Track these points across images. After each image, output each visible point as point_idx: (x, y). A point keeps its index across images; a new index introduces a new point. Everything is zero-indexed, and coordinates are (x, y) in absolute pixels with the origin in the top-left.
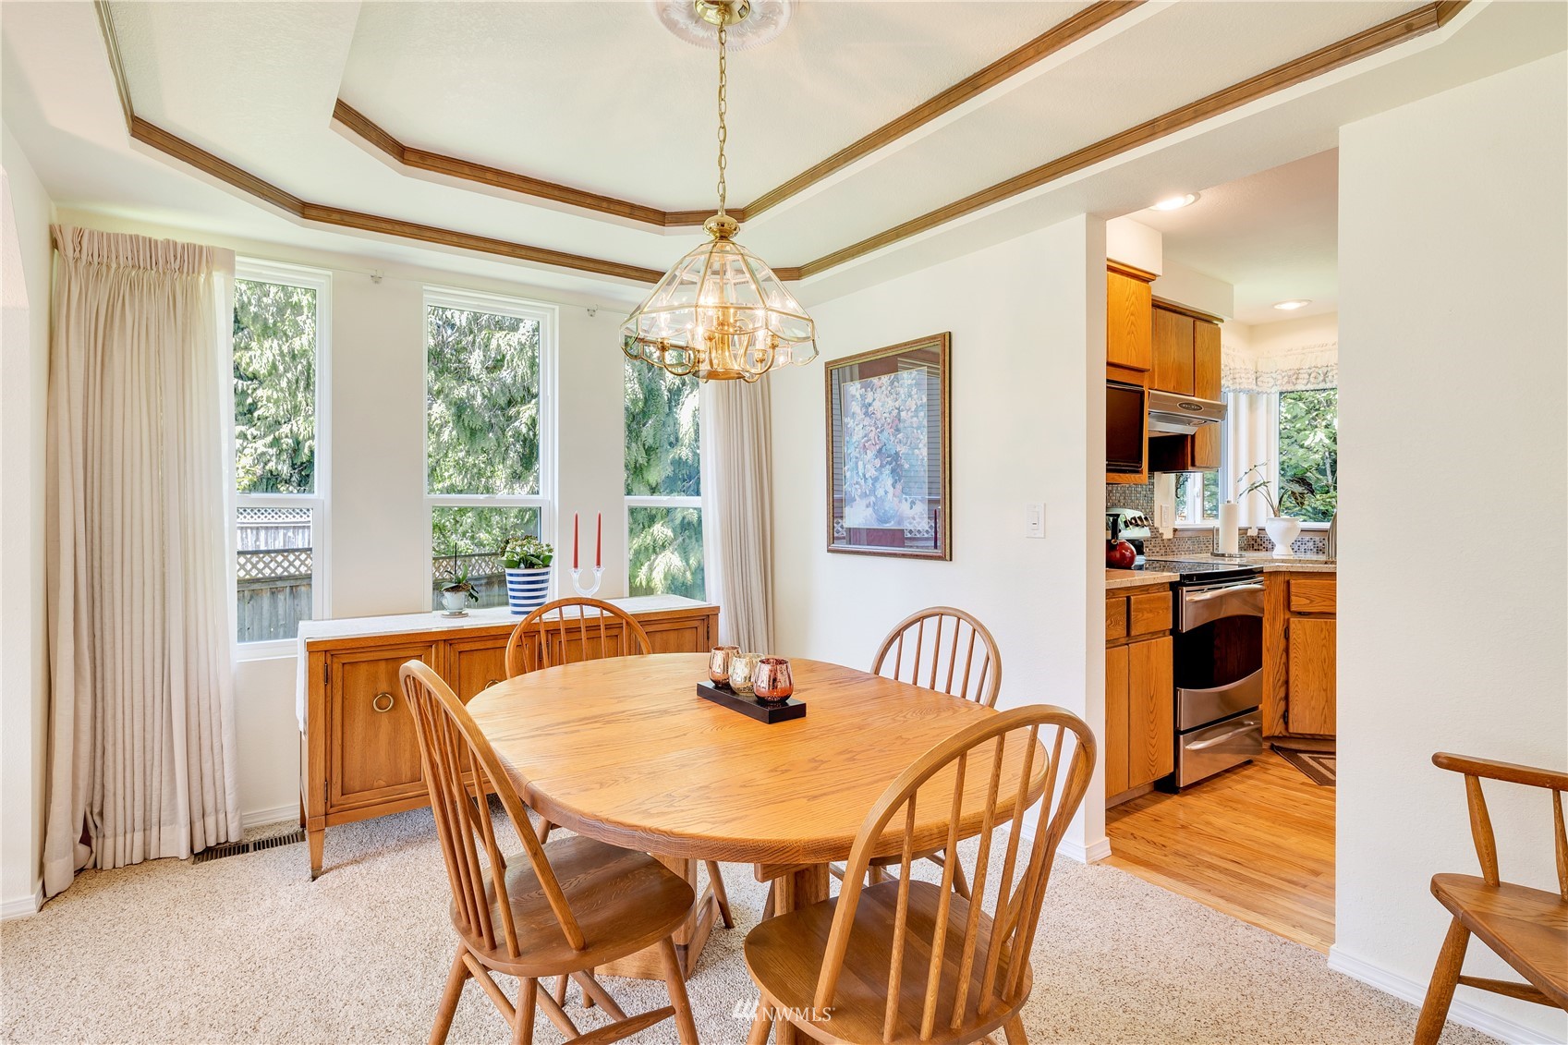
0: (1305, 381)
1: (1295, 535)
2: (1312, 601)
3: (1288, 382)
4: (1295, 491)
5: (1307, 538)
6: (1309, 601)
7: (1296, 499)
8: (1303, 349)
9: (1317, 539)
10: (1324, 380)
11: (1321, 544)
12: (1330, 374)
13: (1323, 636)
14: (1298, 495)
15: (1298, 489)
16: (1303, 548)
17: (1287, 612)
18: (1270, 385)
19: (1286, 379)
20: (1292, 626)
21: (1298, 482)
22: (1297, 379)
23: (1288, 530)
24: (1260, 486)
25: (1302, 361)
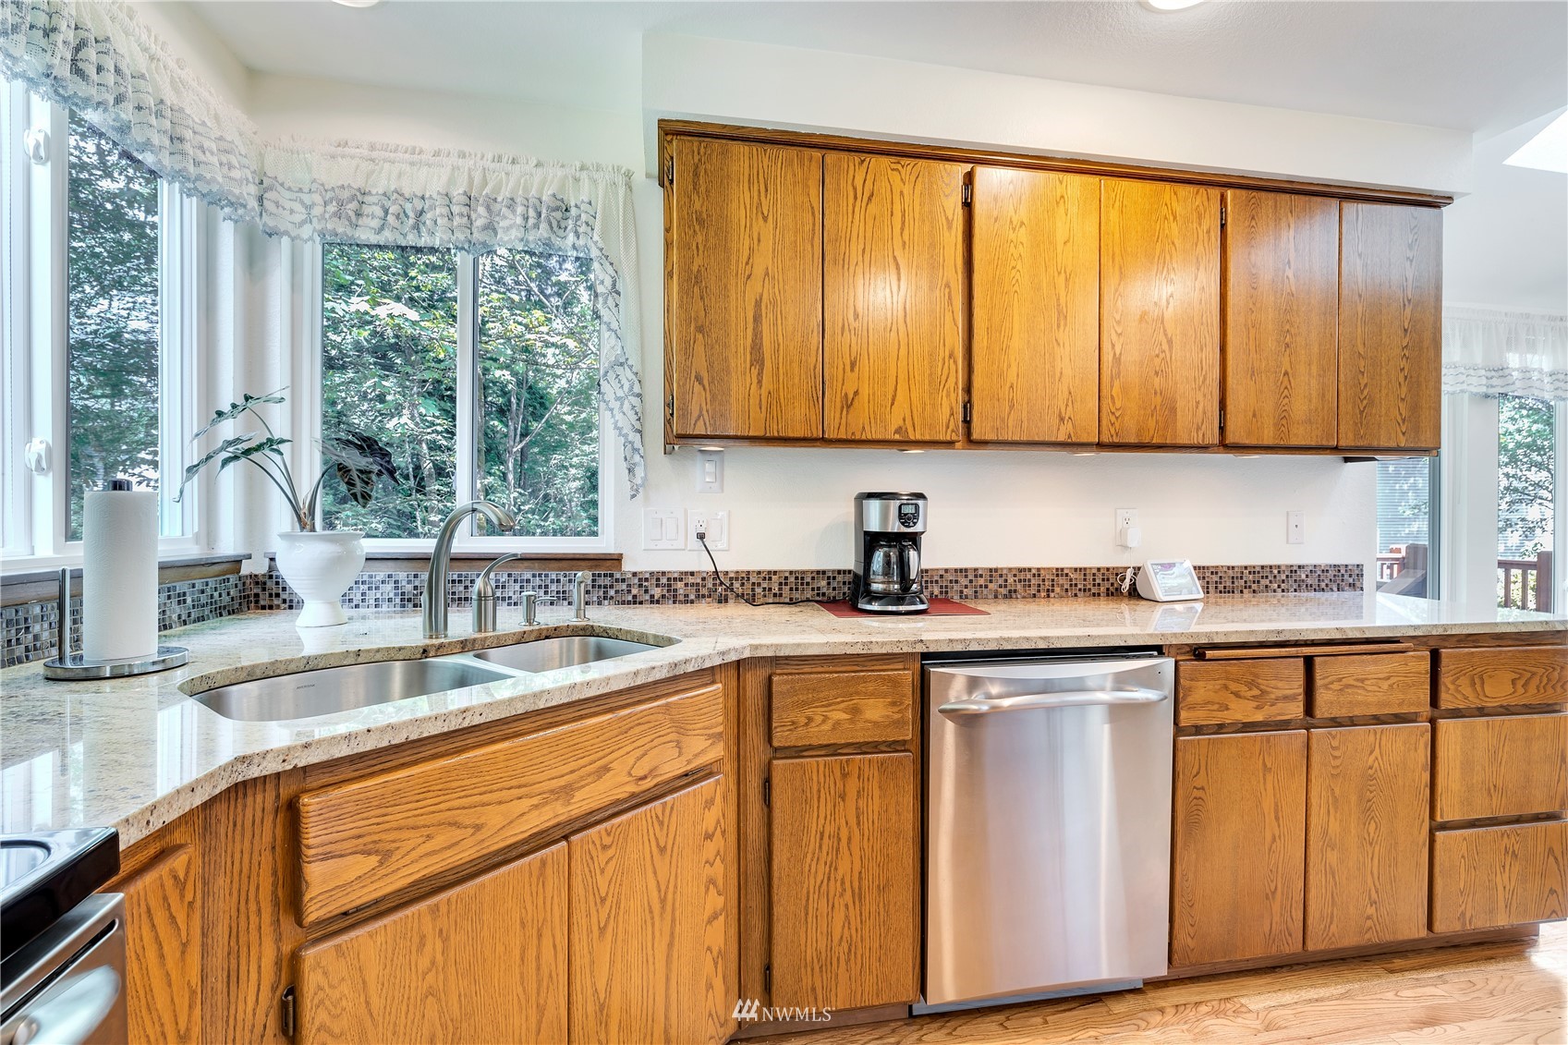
0: (375, 223)
1: (356, 570)
2: (386, 855)
3: (338, 215)
4: (350, 464)
5: (381, 576)
6: (374, 860)
7: (350, 484)
8: (372, 147)
9: (402, 576)
10: (416, 227)
11: (410, 587)
12: (428, 217)
13: (424, 962)
14: (354, 474)
15: (355, 460)
16: (371, 596)
17: (287, 924)
18: (298, 218)
19: (332, 208)
20: (312, 981)
21: (360, 447)
22: (358, 215)
23: (334, 564)
24: (259, 448)
25: (368, 176)
